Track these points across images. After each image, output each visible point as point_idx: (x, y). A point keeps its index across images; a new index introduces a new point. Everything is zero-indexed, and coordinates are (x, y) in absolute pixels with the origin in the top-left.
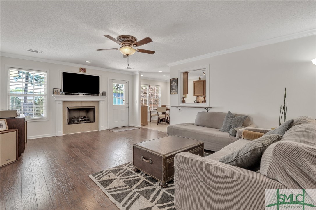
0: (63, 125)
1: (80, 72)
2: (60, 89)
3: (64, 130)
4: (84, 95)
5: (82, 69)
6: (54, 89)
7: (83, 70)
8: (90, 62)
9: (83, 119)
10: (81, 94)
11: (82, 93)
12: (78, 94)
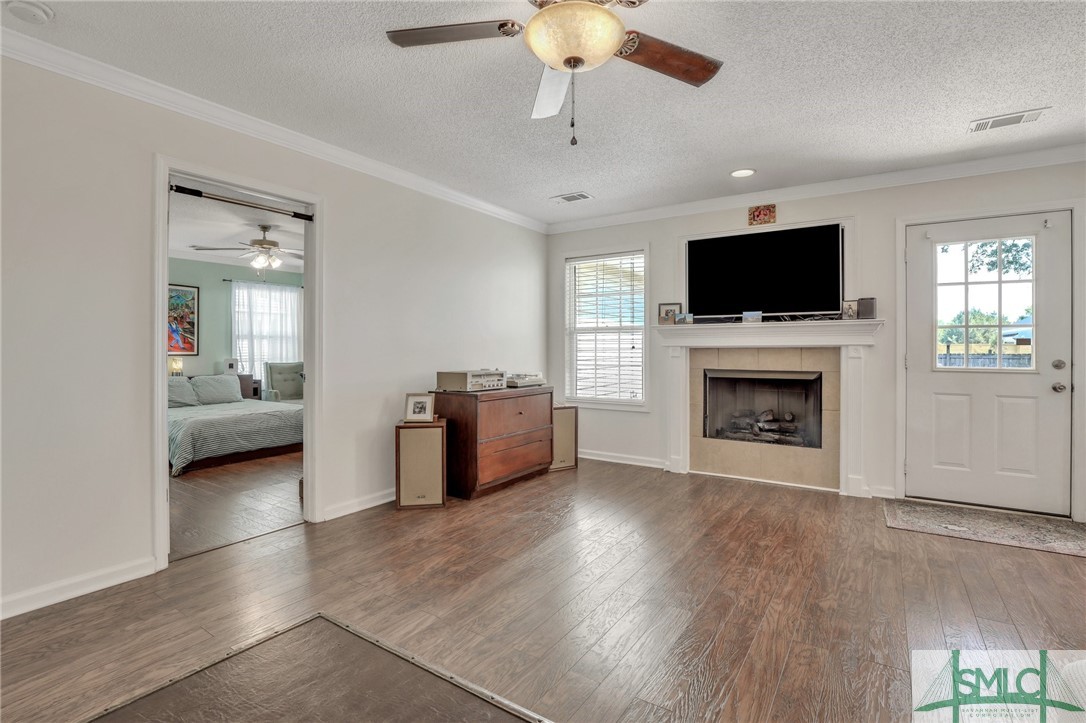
0: (693, 436)
1: (751, 224)
2: (680, 304)
3: (696, 456)
4: (765, 319)
5: (756, 213)
6: (660, 305)
7: (762, 216)
8: (749, 173)
9: (774, 426)
10: (752, 317)
11: (759, 314)
12: (739, 320)
